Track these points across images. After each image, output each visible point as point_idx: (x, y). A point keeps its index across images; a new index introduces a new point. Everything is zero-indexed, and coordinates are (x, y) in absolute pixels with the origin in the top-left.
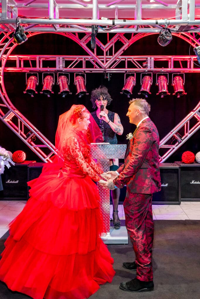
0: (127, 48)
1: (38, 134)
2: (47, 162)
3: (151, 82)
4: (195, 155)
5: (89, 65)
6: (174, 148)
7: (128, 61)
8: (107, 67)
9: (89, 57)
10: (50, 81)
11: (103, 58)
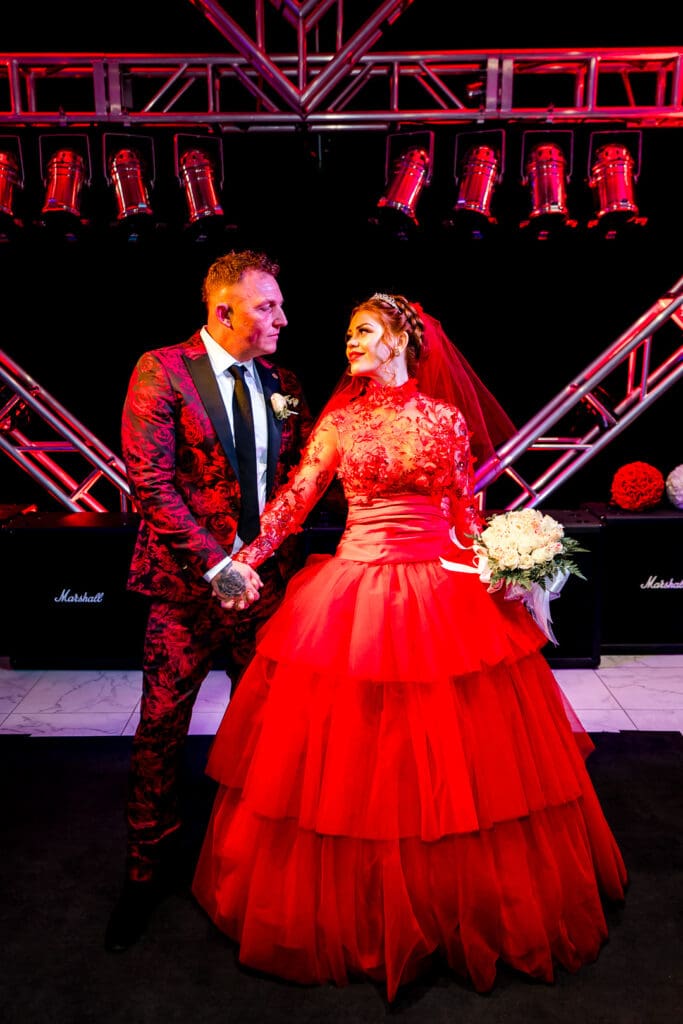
0: (397, 14)
1: (39, 398)
2: (77, 509)
3: (498, 171)
4: (665, 479)
5: (236, 96)
6: (580, 452)
7: (403, 78)
8: (310, 107)
9: (236, 61)
10: (73, 174)
11: (295, 65)
